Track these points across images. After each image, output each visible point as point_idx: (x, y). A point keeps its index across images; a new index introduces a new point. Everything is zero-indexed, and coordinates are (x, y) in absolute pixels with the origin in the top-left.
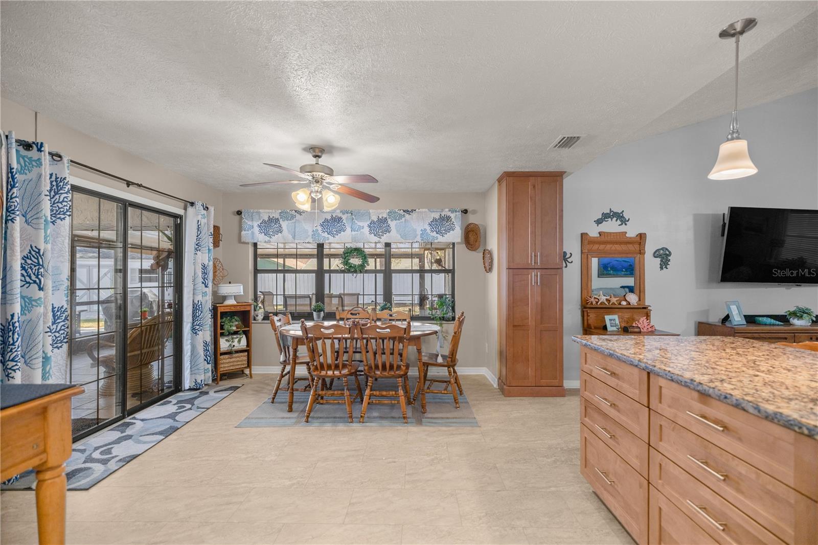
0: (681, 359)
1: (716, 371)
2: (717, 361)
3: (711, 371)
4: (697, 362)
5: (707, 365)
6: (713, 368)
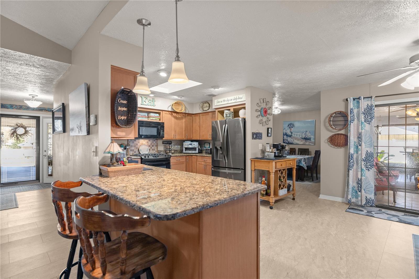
0: (199, 179)
1: (187, 176)
2: (186, 180)
3: (189, 176)
4: (193, 178)
5: (190, 178)
6: (188, 177)
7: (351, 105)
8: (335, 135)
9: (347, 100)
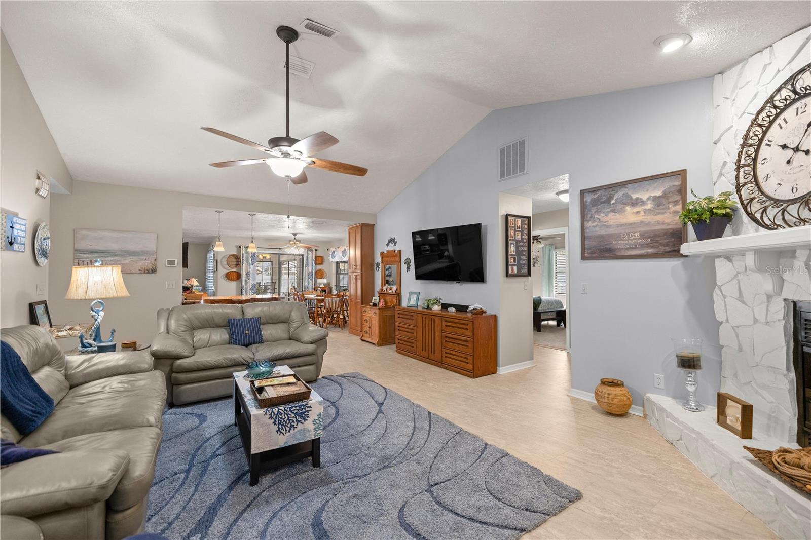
7: (243, 251)
8: (230, 272)
9: (240, 247)
